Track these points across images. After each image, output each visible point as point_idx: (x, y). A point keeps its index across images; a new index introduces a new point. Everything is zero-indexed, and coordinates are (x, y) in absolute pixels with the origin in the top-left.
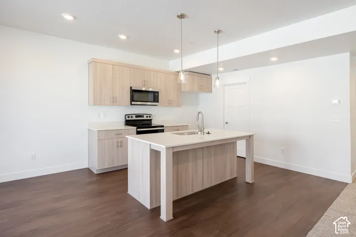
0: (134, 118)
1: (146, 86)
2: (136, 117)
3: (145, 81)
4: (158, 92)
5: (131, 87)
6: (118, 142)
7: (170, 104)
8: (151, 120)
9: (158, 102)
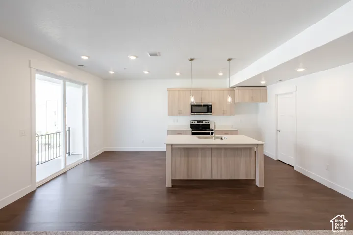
0: (196, 123)
2: (198, 122)
4: (211, 105)
5: (191, 103)
7: (224, 113)
8: (209, 125)
9: (211, 112)
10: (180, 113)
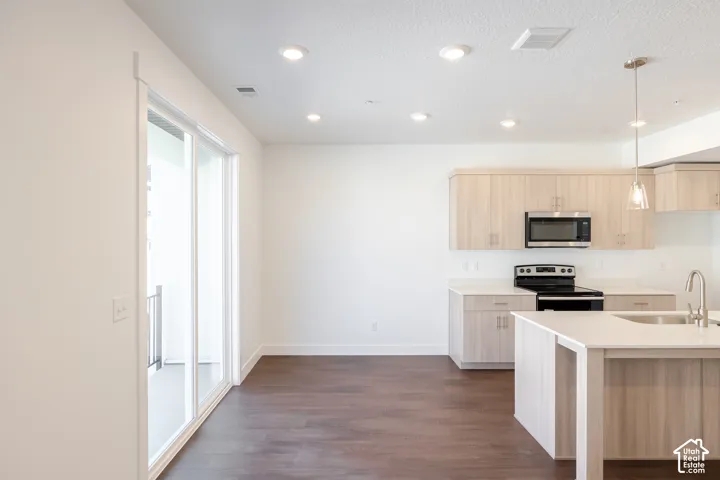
0: (534, 273)
1: (560, 209)
2: (539, 270)
3: (557, 198)
4: (588, 219)
5: (526, 214)
6: (499, 318)
7: (621, 243)
8: (571, 278)
9: (588, 239)
10: (493, 242)
